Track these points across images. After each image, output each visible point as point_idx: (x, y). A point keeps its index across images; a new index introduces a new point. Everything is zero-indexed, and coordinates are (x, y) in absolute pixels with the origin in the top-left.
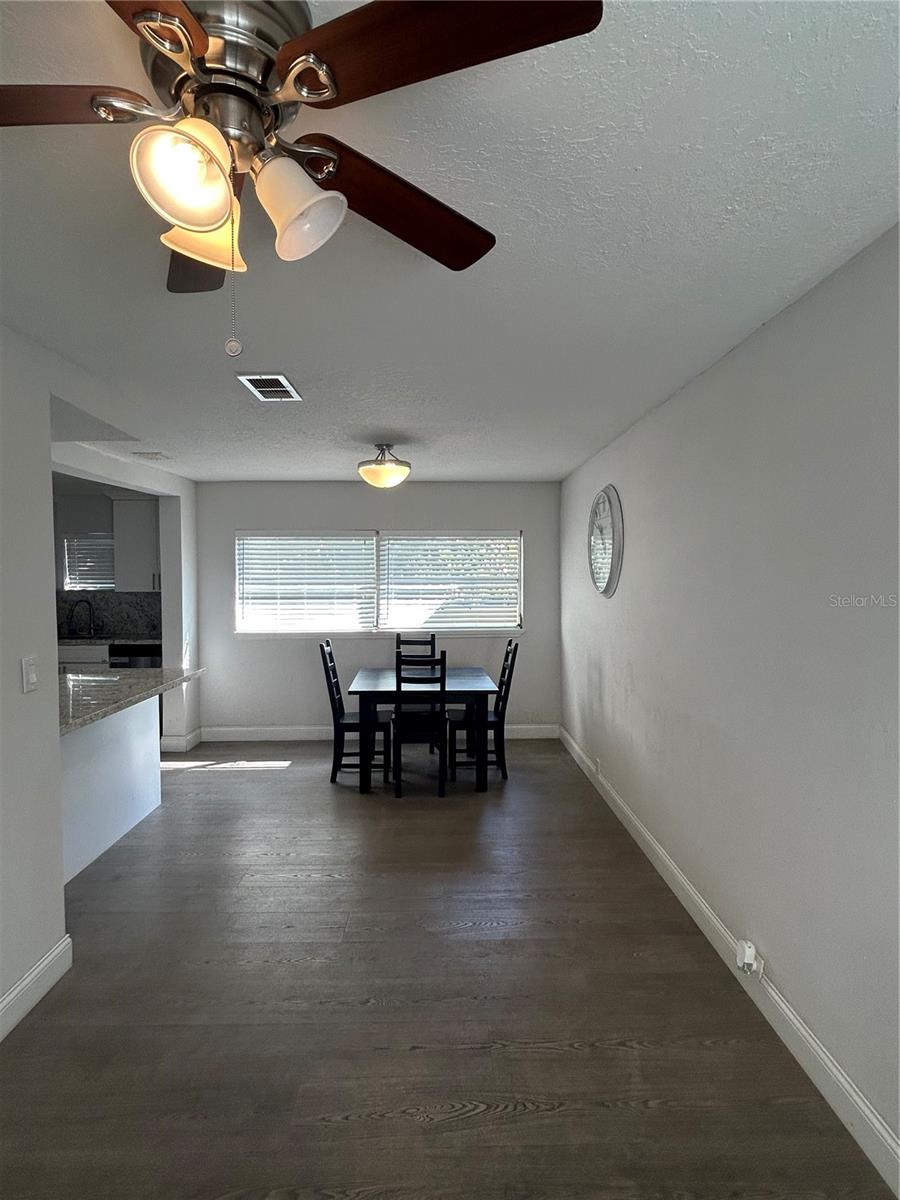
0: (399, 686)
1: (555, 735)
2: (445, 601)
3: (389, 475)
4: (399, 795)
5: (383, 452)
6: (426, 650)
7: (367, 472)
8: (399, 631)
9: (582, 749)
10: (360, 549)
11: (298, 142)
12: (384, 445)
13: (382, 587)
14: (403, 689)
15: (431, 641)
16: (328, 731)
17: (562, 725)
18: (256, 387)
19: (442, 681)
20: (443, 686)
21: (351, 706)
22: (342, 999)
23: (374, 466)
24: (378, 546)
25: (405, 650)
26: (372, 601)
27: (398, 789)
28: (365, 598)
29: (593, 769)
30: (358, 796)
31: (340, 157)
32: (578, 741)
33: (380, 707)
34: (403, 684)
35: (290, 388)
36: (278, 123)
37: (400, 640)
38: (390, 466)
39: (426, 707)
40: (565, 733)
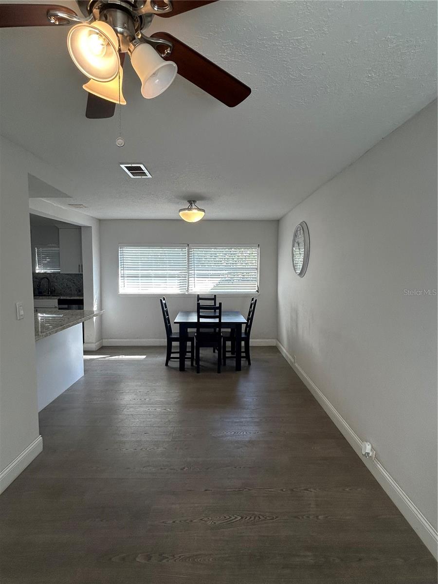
0: (198, 320)
1: (275, 345)
2: (221, 279)
3: (195, 216)
4: (198, 372)
5: (191, 204)
6: (211, 303)
7: (184, 214)
8: (199, 293)
9: (287, 351)
10: (178, 253)
11: (152, 36)
12: (192, 201)
13: (190, 272)
14: (200, 321)
15: (214, 299)
16: (164, 342)
17: (277, 340)
18: (129, 170)
19: (219, 317)
20: (220, 320)
21: (175, 329)
22: (172, 467)
23: (187, 211)
24: (188, 252)
25: (202, 303)
26: (185, 278)
27: (198, 369)
28: (182, 277)
29: (293, 360)
30: (178, 373)
31: (173, 45)
32: (285, 347)
33: (189, 330)
34: (200, 319)
35: (146, 171)
36: (142, 26)
37: (199, 298)
38: (195, 211)
39: (212, 330)
40: (279, 343)
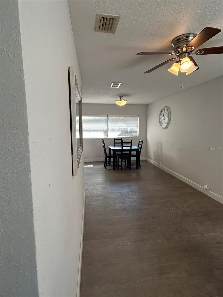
0: (122, 148)
1: (145, 159)
2: (122, 131)
3: (123, 103)
4: (122, 170)
6: (120, 141)
7: (118, 102)
9: (154, 161)
10: (103, 119)
12: (121, 97)
13: (108, 128)
18: (113, 85)
19: (131, 146)
20: (131, 148)
23: (119, 101)
24: (108, 119)
25: (116, 141)
26: (106, 131)
29: (159, 164)
32: (153, 159)
35: (119, 85)
37: (115, 140)
38: (123, 101)
39: (128, 152)
40: (148, 158)
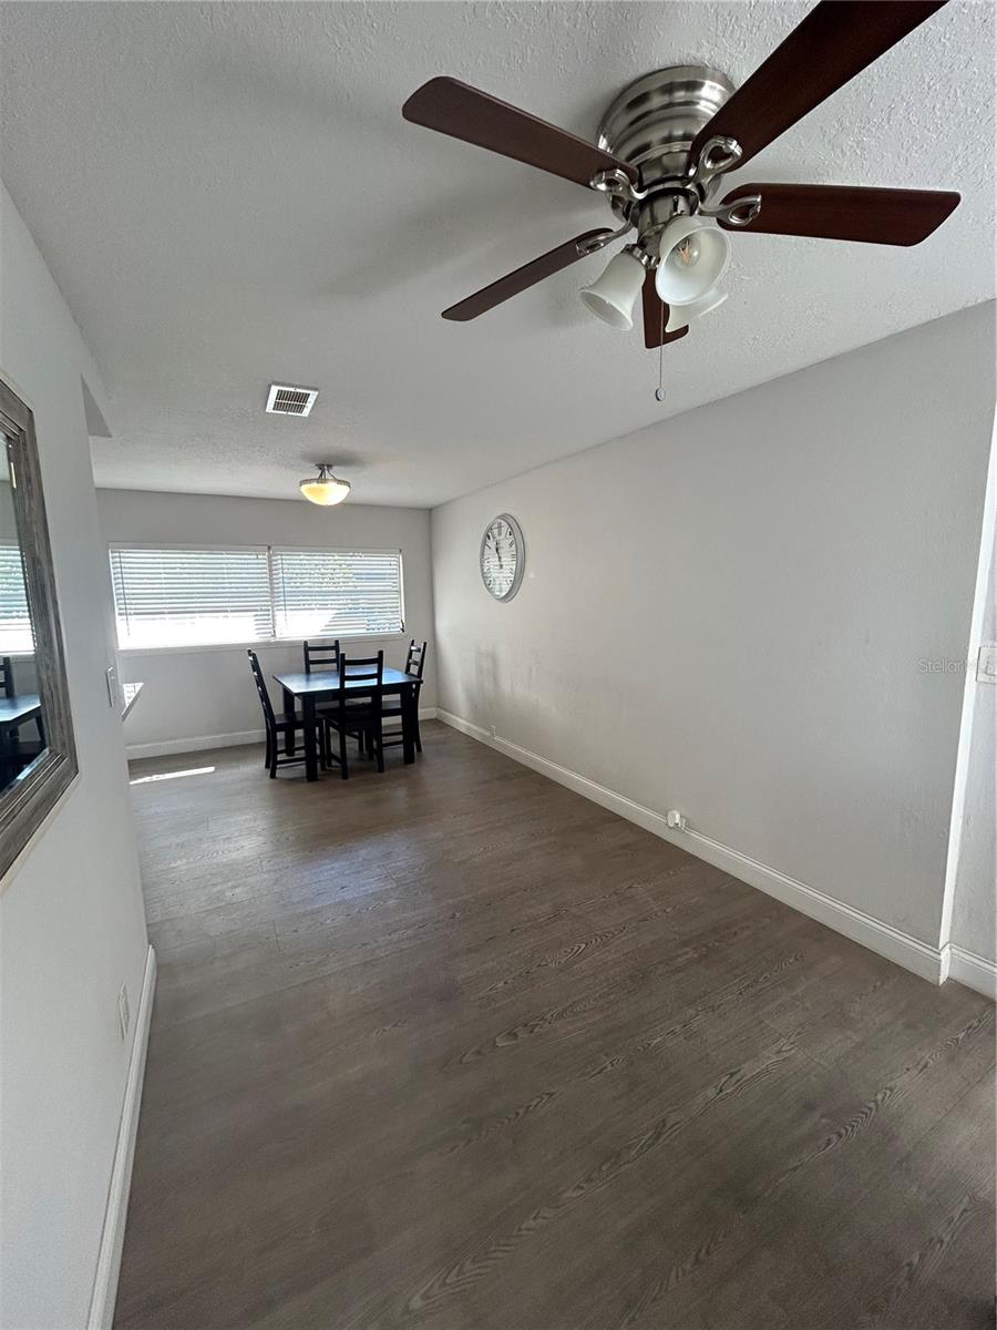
0: (342, 684)
1: (434, 717)
3: (330, 494)
4: (345, 777)
5: (323, 471)
6: (331, 655)
7: (310, 490)
8: (306, 639)
9: (470, 722)
10: (249, 564)
12: (325, 466)
13: (276, 599)
15: (336, 647)
16: (258, 733)
17: (439, 707)
18: (279, 398)
20: (380, 681)
21: (278, 708)
23: (315, 485)
24: (270, 561)
25: (313, 656)
28: (261, 610)
29: (488, 734)
30: (305, 787)
32: (464, 716)
34: (346, 682)
35: (309, 405)
37: (307, 648)
38: (331, 485)
39: (368, 700)
40: (443, 712)
